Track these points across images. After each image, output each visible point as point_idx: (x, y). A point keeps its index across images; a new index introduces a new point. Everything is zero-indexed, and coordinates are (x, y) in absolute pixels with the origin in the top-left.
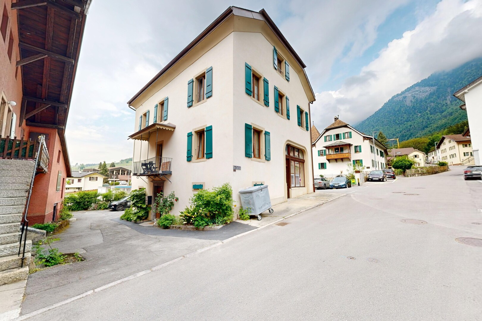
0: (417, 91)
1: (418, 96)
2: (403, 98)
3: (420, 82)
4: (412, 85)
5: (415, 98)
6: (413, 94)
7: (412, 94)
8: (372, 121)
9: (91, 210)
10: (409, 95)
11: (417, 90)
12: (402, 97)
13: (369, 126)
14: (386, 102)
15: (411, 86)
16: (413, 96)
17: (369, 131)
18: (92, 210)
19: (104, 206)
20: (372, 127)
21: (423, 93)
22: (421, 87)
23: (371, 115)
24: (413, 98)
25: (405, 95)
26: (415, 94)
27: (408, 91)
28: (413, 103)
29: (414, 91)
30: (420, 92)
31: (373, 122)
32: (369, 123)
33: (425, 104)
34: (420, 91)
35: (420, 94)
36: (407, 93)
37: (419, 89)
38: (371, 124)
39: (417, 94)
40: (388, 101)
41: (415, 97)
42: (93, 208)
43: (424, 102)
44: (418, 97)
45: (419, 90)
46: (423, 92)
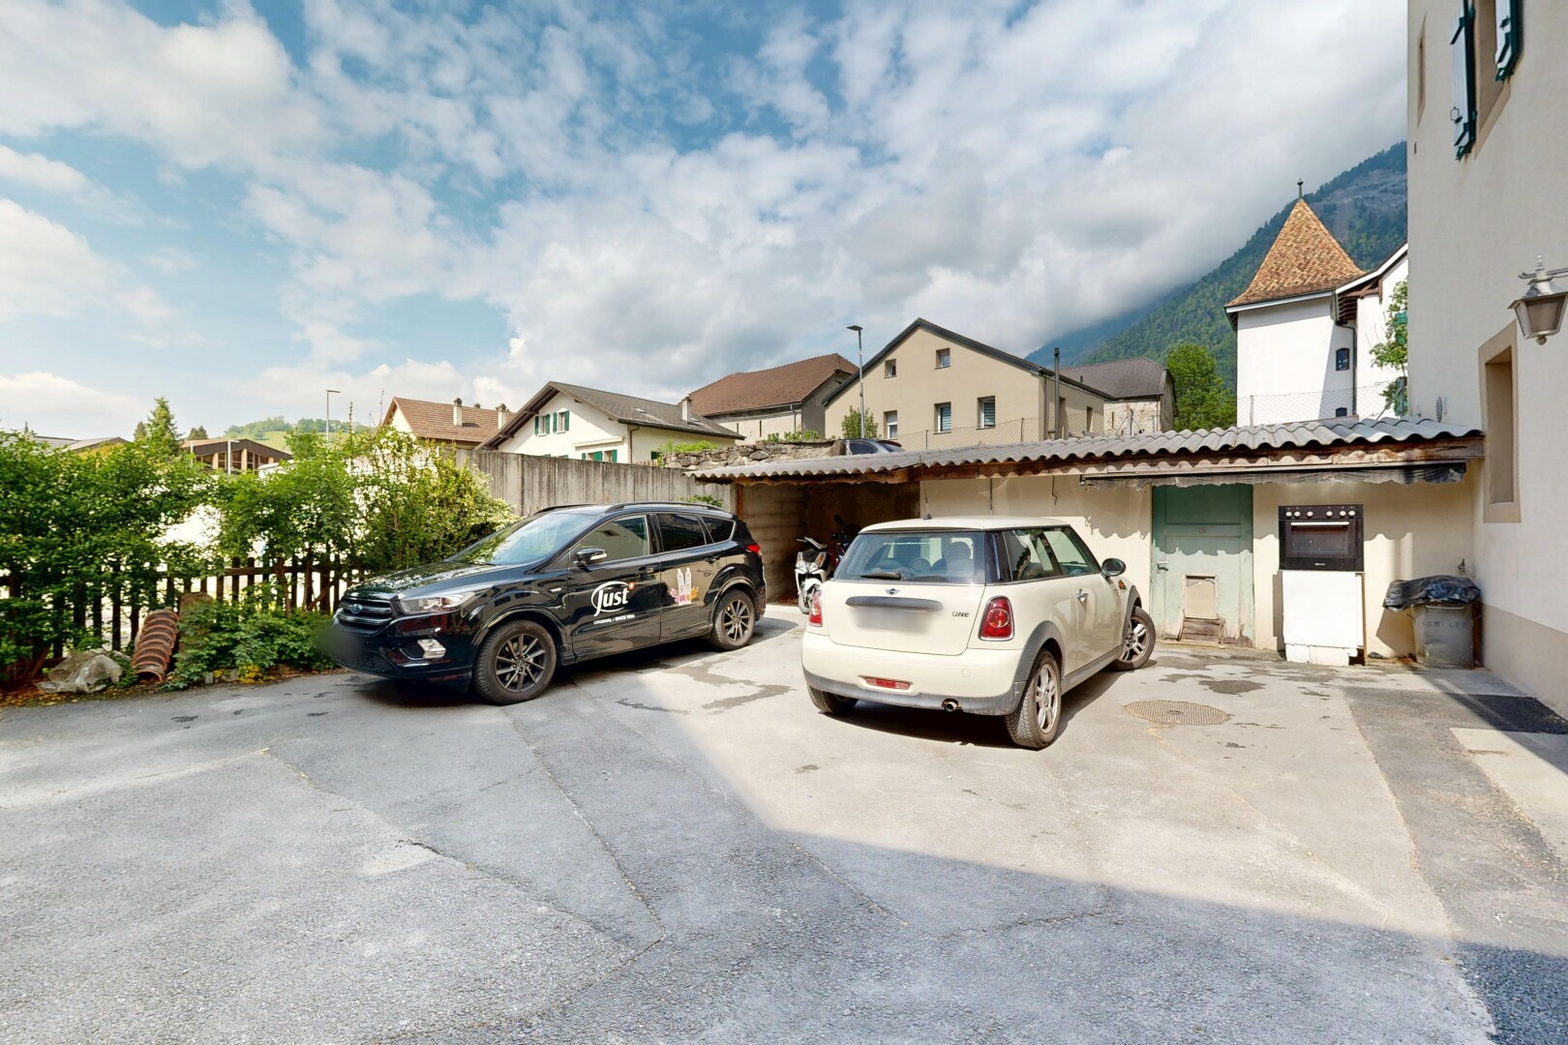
0: (1375, 187)
1: (1375, 206)
2: (1325, 211)
3: (1390, 153)
4: (1360, 164)
5: (1366, 214)
6: (1360, 197)
7: (1356, 197)
8: (1209, 295)
9: (80, 694)
10: (1346, 201)
11: (1376, 183)
12: (1322, 209)
13: (1195, 317)
14: (1263, 227)
15: (1356, 165)
16: (1359, 204)
17: (1195, 334)
18: (107, 690)
19: (268, 633)
20: (1209, 319)
21: (1394, 197)
22: (1391, 170)
23: (1206, 275)
24: (1356, 213)
25: (1332, 202)
26: (1367, 198)
27: (1344, 187)
28: (1359, 232)
29: (1365, 188)
30: (1386, 191)
31: (1211, 300)
32: (1198, 302)
33: (1395, 240)
34: (1384, 187)
35: (1385, 199)
36: (1340, 192)
37: (1383, 180)
38: (1206, 308)
39: (1373, 198)
40: (1271, 223)
41: (1363, 209)
42: (114, 669)
43: (1394, 230)
44: (1374, 209)
45: (1382, 185)
46: (1395, 192)
